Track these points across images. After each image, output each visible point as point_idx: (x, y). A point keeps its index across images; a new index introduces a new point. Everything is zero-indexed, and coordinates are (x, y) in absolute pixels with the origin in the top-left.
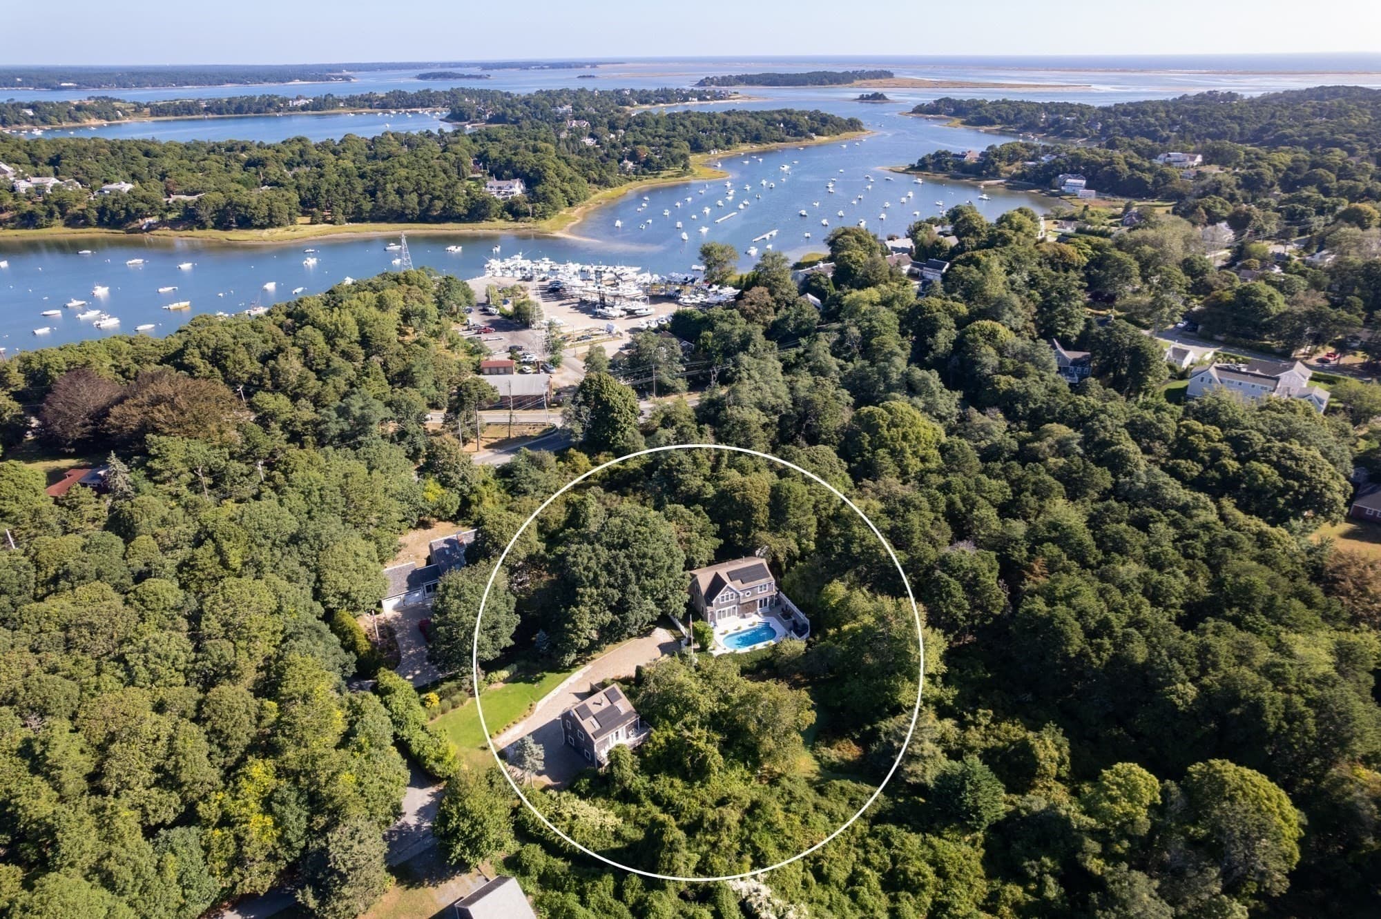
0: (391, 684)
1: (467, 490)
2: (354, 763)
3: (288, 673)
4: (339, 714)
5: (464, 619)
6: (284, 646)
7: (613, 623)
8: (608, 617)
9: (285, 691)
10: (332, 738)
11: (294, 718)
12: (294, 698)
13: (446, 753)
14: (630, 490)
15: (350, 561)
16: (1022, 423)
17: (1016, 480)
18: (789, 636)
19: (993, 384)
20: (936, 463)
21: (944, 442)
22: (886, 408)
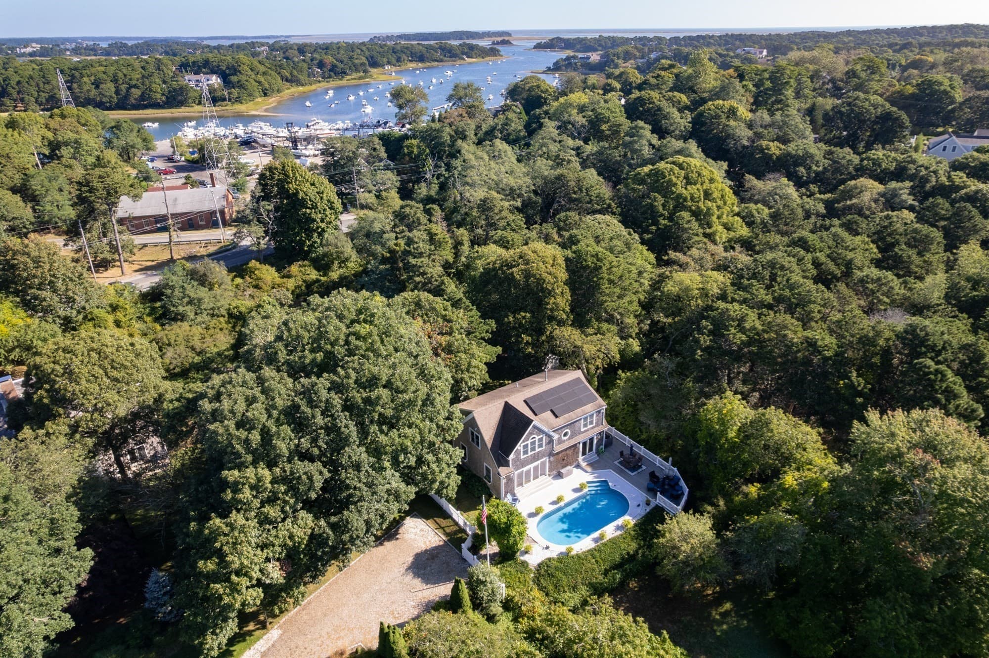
1: (77, 318)
16: (812, 187)
17: (874, 234)
18: (653, 503)
19: (762, 150)
20: (744, 231)
21: (736, 209)
22: (673, 163)
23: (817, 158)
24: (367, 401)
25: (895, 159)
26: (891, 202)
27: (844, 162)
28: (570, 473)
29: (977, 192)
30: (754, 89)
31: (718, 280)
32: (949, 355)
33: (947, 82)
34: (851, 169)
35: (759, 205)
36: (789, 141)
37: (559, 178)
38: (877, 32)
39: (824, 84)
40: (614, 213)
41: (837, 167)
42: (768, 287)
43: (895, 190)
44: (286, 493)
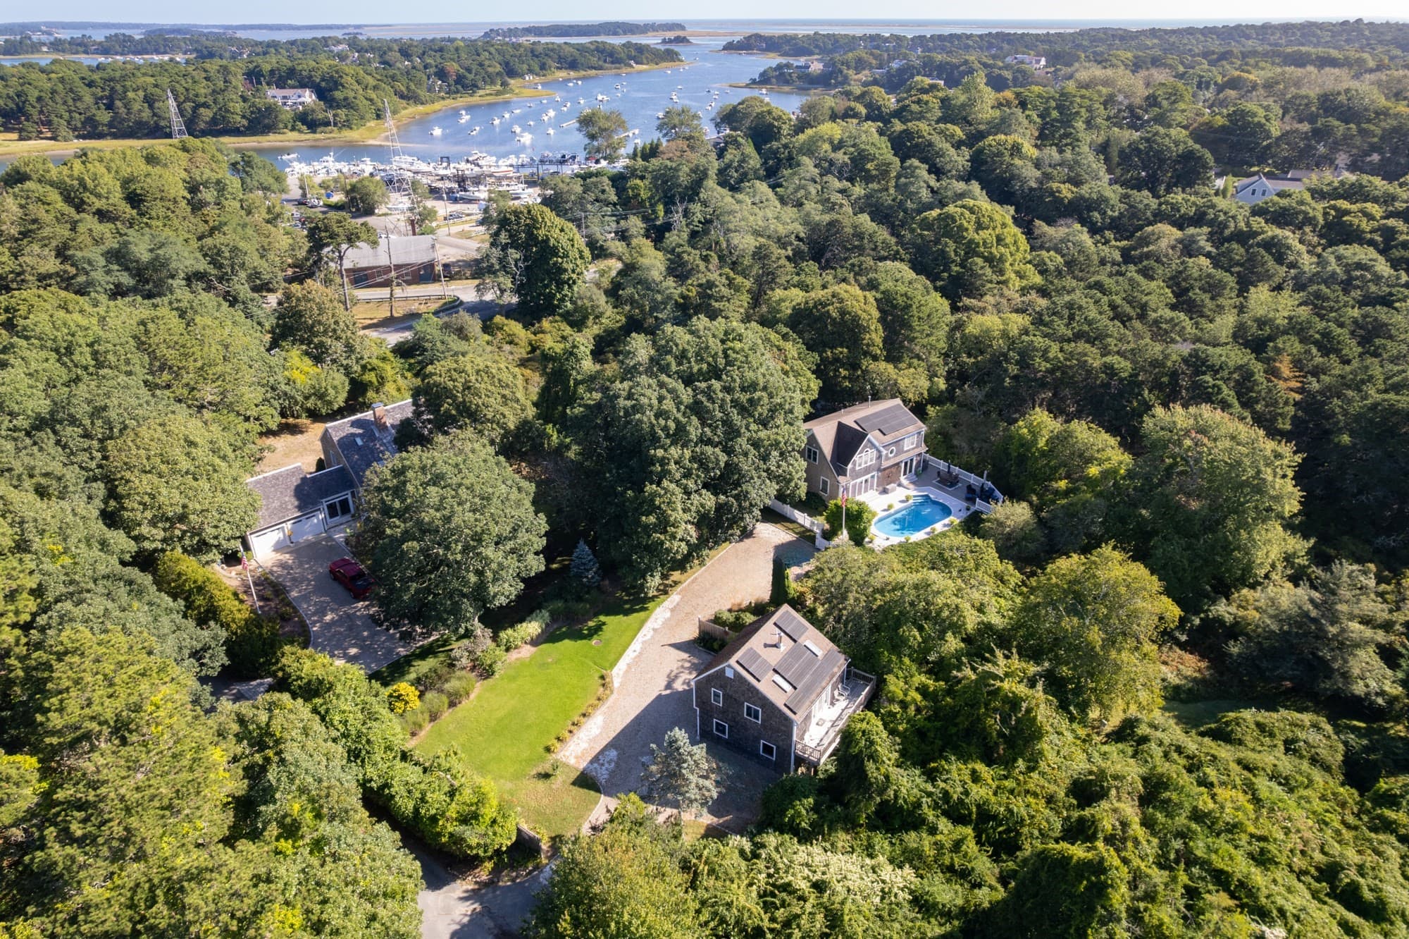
0: (319, 673)
1: (357, 368)
2: (288, 872)
3: (62, 674)
4: (218, 755)
5: (456, 520)
6: (42, 620)
7: (720, 508)
8: (709, 500)
9: (56, 720)
10: (215, 821)
11: (94, 785)
12: (87, 736)
13: (481, 800)
14: (611, 356)
15: (177, 453)
16: (1107, 233)
17: (1170, 279)
18: (973, 509)
19: (1052, 193)
20: (1038, 279)
21: (1029, 257)
22: (963, 207)
23: (1112, 202)
24: (751, 401)
25: (1194, 203)
26: (1188, 249)
27: (1141, 206)
28: (893, 490)
29: (1273, 238)
30: (1038, 120)
31: (1018, 322)
32: (1225, 374)
33: (1261, 112)
34: (1149, 214)
35: (1052, 253)
36: (1082, 183)
37: (832, 224)
38: (1191, 31)
39: (1120, 111)
40: (902, 260)
41: (1133, 212)
42: (1067, 325)
43: (1192, 235)
44: (698, 469)
